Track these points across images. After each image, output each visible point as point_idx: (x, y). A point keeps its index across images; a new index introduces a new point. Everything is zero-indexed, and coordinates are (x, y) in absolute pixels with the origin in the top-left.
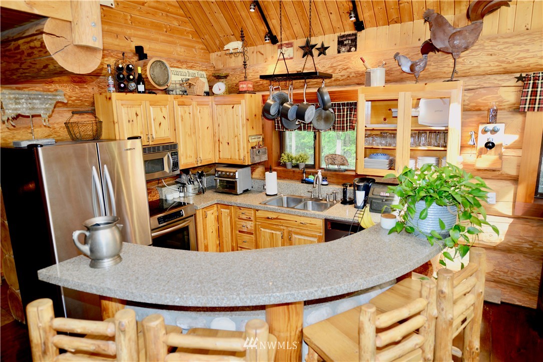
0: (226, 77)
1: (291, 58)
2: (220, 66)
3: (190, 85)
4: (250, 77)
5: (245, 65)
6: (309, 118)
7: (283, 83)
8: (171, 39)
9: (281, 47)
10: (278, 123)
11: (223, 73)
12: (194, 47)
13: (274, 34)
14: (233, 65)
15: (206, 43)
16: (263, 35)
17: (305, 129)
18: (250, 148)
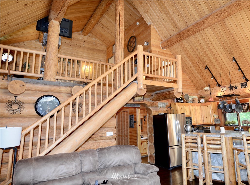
0: (204, 97)
1: (226, 91)
2: (202, 94)
3: (194, 100)
4: (212, 97)
5: (210, 93)
6: (233, 108)
7: (224, 98)
8: (187, 88)
9: (222, 87)
10: (223, 111)
11: (204, 96)
12: (193, 89)
13: (219, 84)
14: (206, 94)
15: (197, 88)
16: (216, 84)
17: (233, 112)
18: (214, 119)
